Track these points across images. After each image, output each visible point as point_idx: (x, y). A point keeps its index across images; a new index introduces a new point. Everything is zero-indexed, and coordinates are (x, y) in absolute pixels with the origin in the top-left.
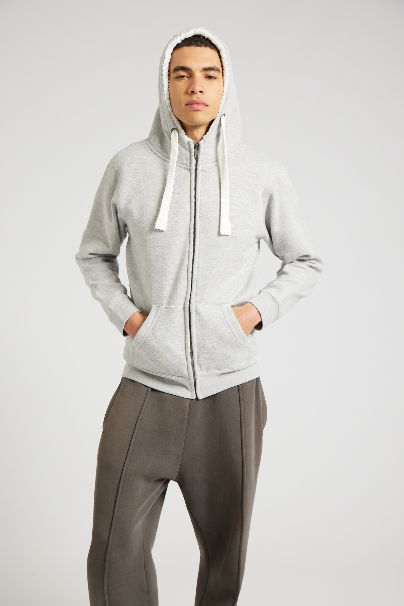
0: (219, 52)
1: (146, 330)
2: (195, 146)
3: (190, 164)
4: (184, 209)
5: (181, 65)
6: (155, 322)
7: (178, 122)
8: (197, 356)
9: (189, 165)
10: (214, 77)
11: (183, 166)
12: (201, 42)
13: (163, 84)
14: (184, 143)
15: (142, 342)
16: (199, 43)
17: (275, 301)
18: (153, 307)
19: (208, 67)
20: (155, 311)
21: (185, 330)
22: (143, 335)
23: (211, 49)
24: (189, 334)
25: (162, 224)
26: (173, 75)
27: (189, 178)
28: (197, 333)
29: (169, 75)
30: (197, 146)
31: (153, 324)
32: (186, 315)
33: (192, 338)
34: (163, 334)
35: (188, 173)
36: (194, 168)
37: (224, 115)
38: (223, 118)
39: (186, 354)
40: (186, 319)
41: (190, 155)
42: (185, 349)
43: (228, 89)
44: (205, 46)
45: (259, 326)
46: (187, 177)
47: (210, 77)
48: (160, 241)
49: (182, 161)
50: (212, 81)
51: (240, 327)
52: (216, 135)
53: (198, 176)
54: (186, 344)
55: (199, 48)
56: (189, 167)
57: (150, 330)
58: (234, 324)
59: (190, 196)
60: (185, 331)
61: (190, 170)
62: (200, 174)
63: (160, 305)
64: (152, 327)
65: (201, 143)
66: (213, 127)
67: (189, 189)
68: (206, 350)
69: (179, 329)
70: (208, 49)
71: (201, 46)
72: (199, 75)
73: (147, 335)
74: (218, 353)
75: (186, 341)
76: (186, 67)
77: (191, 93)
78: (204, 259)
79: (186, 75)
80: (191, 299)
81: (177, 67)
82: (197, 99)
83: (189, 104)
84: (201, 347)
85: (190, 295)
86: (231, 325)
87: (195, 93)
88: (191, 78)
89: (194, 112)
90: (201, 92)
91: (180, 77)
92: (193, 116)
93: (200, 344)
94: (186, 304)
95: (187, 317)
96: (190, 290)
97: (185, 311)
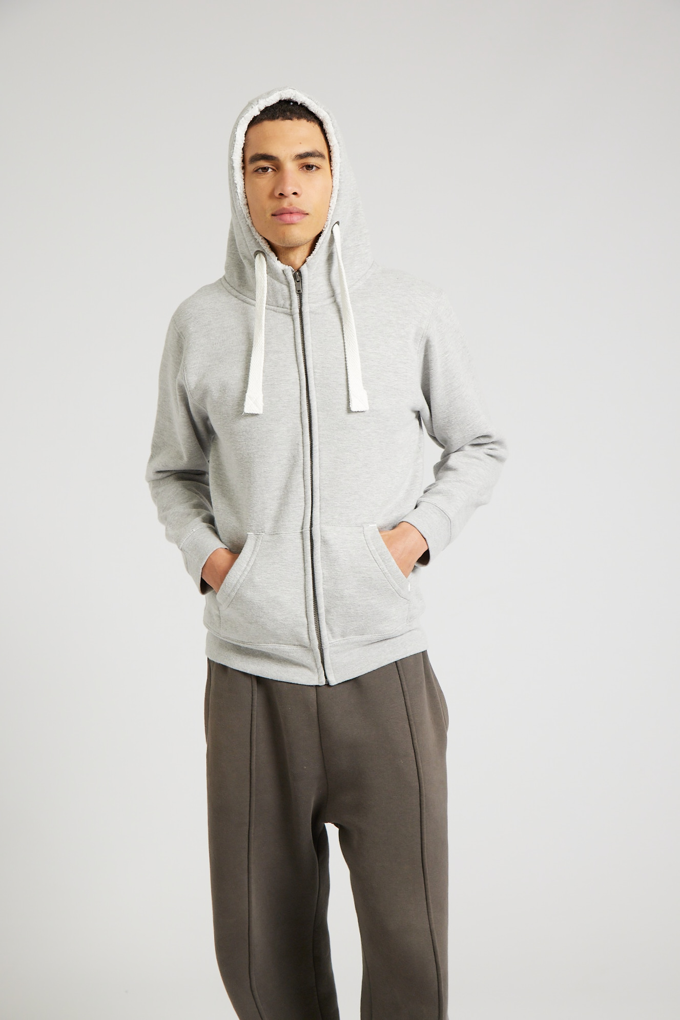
0: (321, 124)
1: (240, 573)
2: (295, 276)
3: (291, 305)
4: (288, 375)
5: (261, 152)
6: (253, 559)
7: (264, 241)
8: (326, 612)
9: (289, 307)
10: (315, 166)
11: (281, 309)
12: (292, 112)
13: (235, 182)
14: (277, 274)
15: (233, 594)
16: (288, 113)
17: (445, 515)
18: (249, 536)
19: (304, 152)
20: (254, 542)
21: (305, 570)
22: (235, 582)
23: (308, 121)
24: (311, 576)
25: (254, 403)
26: (251, 167)
27: (292, 327)
28: (323, 574)
29: (244, 168)
30: (298, 275)
31: (251, 564)
32: (305, 545)
33: (316, 582)
34: (267, 578)
35: (289, 319)
36: (297, 311)
37: (338, 223)
38: (336, 229)
39: (306, 608)
40: (305, 552)
41: (290, 291)
42: (304, 601)
43: (340, 182)
44: (299, 118)
45: (425, 559)
46: (286, 326)
47: (309, 167)
48: (254, 430)
49: (277, 302)
50: (314, 174)
51: (394, 560)
52: (327, 255)
53: (305, 322)
54: (306, 592)
55: (288, 122)
56: (289, 311)
57: (246, 573)
58: (384, 557)
59: (295, 354)
60: (305, 572)
61: (292, 315)
62: (309, 319)
63: (260, 531)
64: (249, 569)
65: (304, 270)
66: (321, 243)
67: (293, 344)
68: (339, 600)
69: (293, 568)
70: (303, 122)
71: (291, 119)
72: (290, 167)
73: (241, 581)
74: (359, 606)
75: (306, 588)
76: (269, 154)
77: (280, 197)
78: (329, 451)
79: (270, 166)
80: (313, 519)
81: (256, 154)
82: (288, 206)
83: (277, 214)
84: (331, 597)
85: (312, 512)
86: (379, 557)
87: (286, 197)
88: (279, 172)
89: (287, 226)
90: (295, 194)
91: (260, 170)
92: (285, 233)
93: (330, 592)
94: (304, 527)
95: (308, 548)
96: (310, 505)
97: (303, 539)
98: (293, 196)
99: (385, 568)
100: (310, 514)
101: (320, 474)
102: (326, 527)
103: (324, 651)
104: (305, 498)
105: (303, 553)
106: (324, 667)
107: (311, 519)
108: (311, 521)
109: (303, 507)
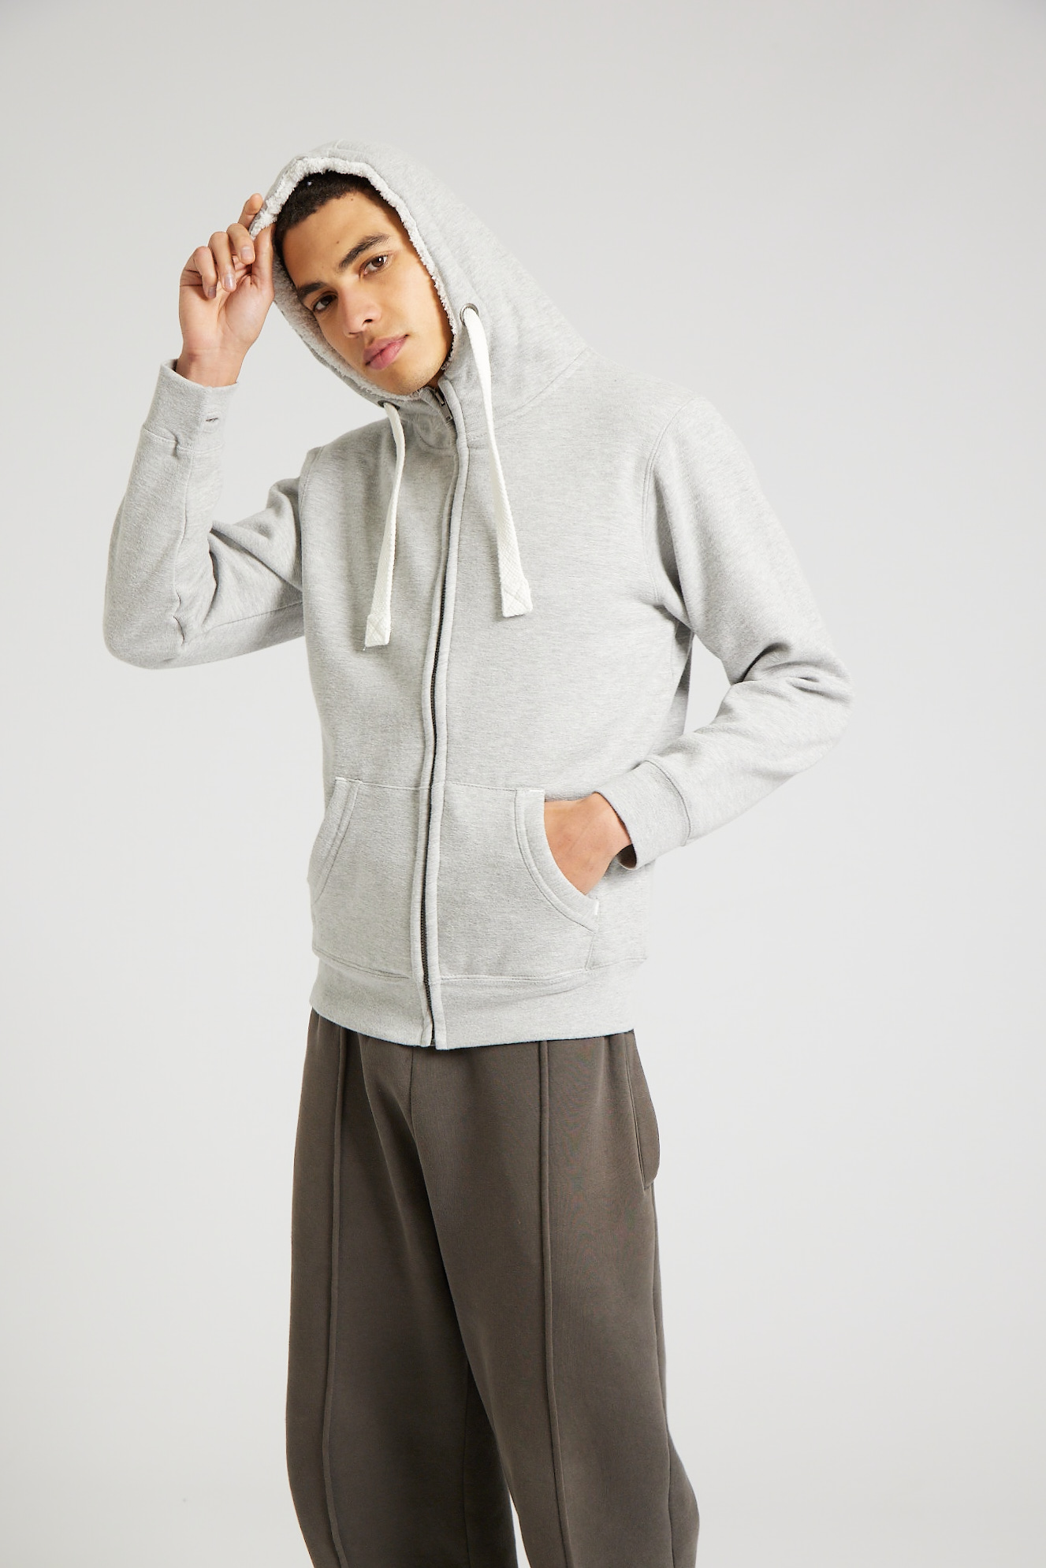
18: (337, 783)
20: (345, 793)
21: (416, 852)
24: (422, 863)
28: (441, 862)
32: (420, 812)
33: (427, 873)
37: (470, 307)
40: (419, 822)
54: (413, 887)
60: (415, 855)
63: (356, 778)
68: (459, 907)
75: (414, 881)
78: (463, 664)
80: (435, 773)
84: (448, 901)
85: (434, 760)
86: (527, 845)
90: (368, 321)
93: (447, 893)
94: (422, 783)
95: (424, 818)
96: (431, 748)
97: (418, 802)
98: (369, 325)
99: (533, 865)
100: (432, 763)
101: (447, 699)
102: (454, 787)
103: (431, 989)
104: (424, 737)
105: (416, 824)
106: (432, 1017)
107: (432, 772)
108: (432, 775)
109: (422, 751)
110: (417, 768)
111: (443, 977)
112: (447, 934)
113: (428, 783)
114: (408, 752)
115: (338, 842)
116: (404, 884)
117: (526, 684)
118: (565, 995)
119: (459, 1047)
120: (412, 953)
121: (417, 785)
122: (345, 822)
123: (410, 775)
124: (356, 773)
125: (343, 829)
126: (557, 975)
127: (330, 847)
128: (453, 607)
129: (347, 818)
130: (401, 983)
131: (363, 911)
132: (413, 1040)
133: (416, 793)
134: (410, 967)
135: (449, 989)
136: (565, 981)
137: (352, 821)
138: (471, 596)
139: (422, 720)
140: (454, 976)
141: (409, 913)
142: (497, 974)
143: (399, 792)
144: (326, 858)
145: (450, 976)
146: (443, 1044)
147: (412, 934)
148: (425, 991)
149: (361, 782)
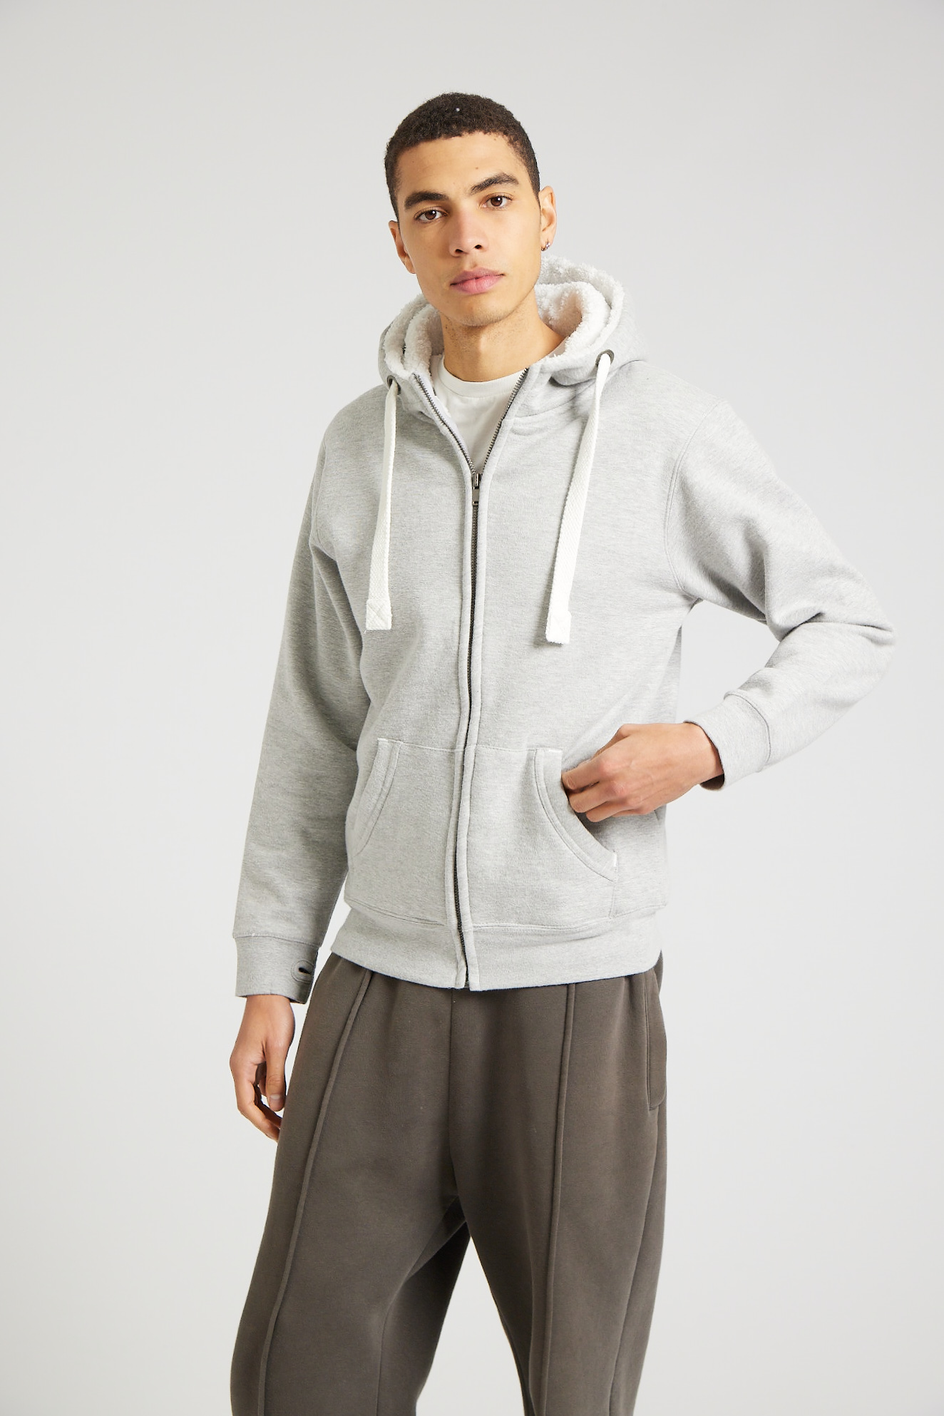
5: (422, 189)
10: (505, 197)
12: (458, 123)
16: (454, 127)
17: (759, 716)
18: (379, 744)
21: (451, 809)
23: (485, 133)
26: (409, 215)
32: (455, 773)
40: (455, 782)
44: (470, 132)
47: (496, 201)
50: (506, 211)
55: (456, 140)
60: (451, 812)
70: (479, 136)
71: (460, 135)
72: (468, 206)
76: (432, 191)
77: (457, 255)
79: (437, 209)
80: (468, 737)
81: (413, 194)
82: (471, 268)
83: (459, 281)
85: (469, 725)
86: (549, 801)
87: (466, 253)
88: (451, 216)
89: (474, 298)
90: (478, 247)
91: (423, 218)
92: (472, 308)
94: (457, 746)
95: (457, 777)
96: (467, 714)
97: (454, 763)
98: (477, 251)
100: (466, 728)
101: (482, 670)
102: (484, 750)
103: (464, 936)
104: (460, 704)
105: (452, 783)
106: (466, 961)
107: (467, 735)
108: (466, 739)
109: (457, 716)
110: (453, 731)
111: (476, 925)
112: (478, 886)
113: (463, 746)
114: (445, 717)
115: (384, 797)
116: (440, 838)
117: (555, 659)
118: (591, 940)
119: (492, 988)
120: (447, 903)
121: (453, 748)
122: (389, 779)
123: (447, 738)
124: (397, 734)
125: (388, 785)
126: (584, 923)
127: (376, 801)
128: (484, 581)
129: (391, 776)
130: (437, 929)
131: (402, 863)
132: (449, 984)
133: (452, 754)
134: (445, 915)
135: (481, 936)
136: (590, 929)
137: (395, 777)
138: (502, 573)
139: (458, 688)
140: (486, 925)
141: (444, 865)
142: (526, 923)
143: (436, 753)
144: (372, 811)
145: (482, 924)
146: (476, 986)
147: (446, 885)
148: (459, 937)
149: (402, 743)
